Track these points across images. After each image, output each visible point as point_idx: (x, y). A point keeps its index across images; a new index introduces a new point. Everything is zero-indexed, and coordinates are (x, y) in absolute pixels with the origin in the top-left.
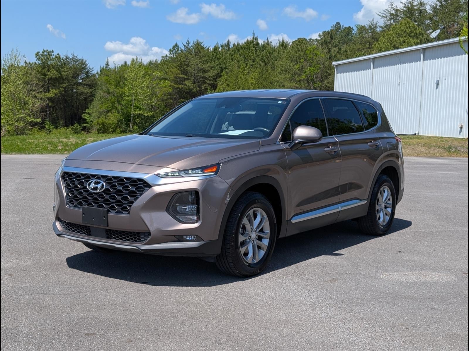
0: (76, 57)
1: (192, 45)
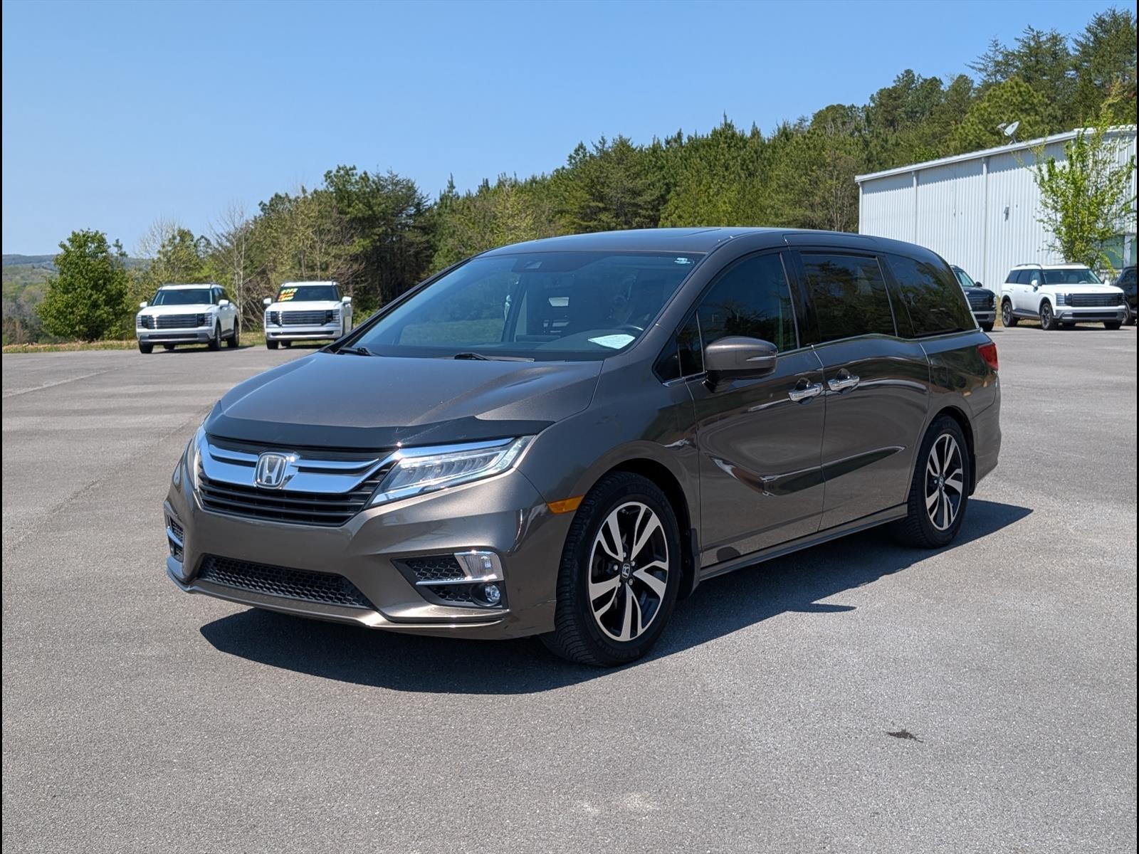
1: (611, 145)
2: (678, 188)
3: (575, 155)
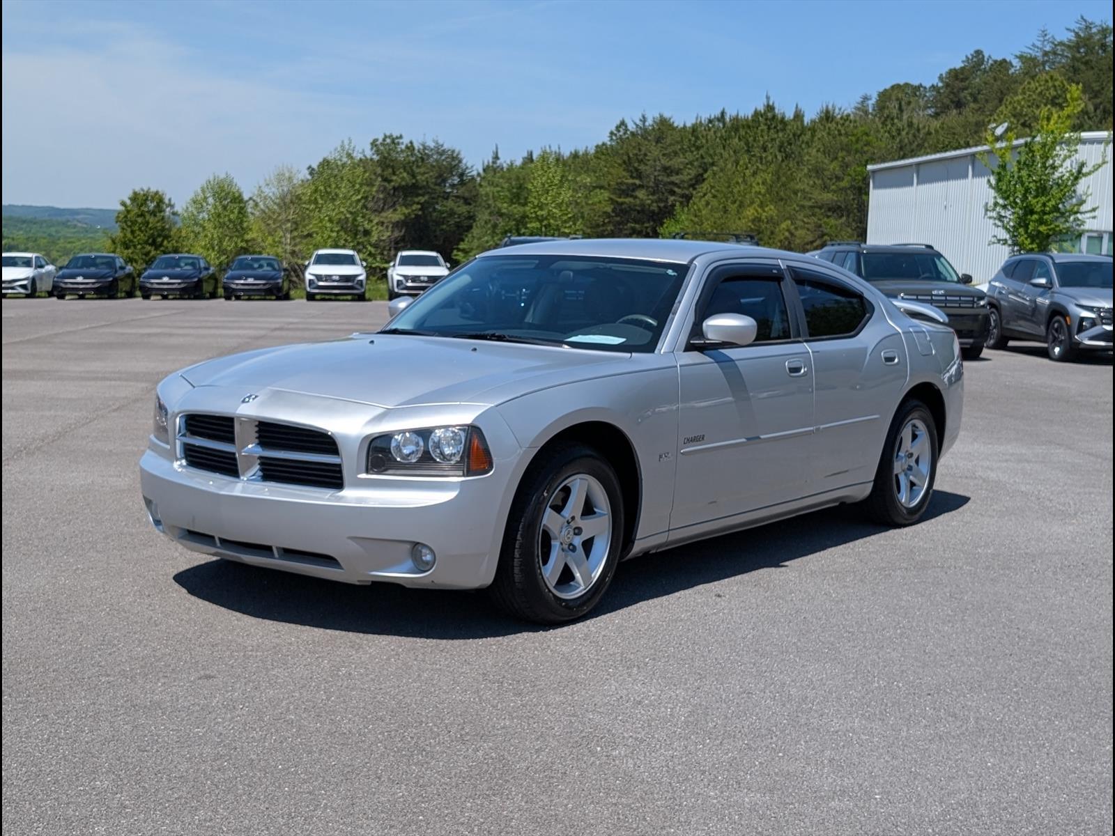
0: (442, 146)
1: (651, 123)
2: (715, 168)
3: (616, 132)
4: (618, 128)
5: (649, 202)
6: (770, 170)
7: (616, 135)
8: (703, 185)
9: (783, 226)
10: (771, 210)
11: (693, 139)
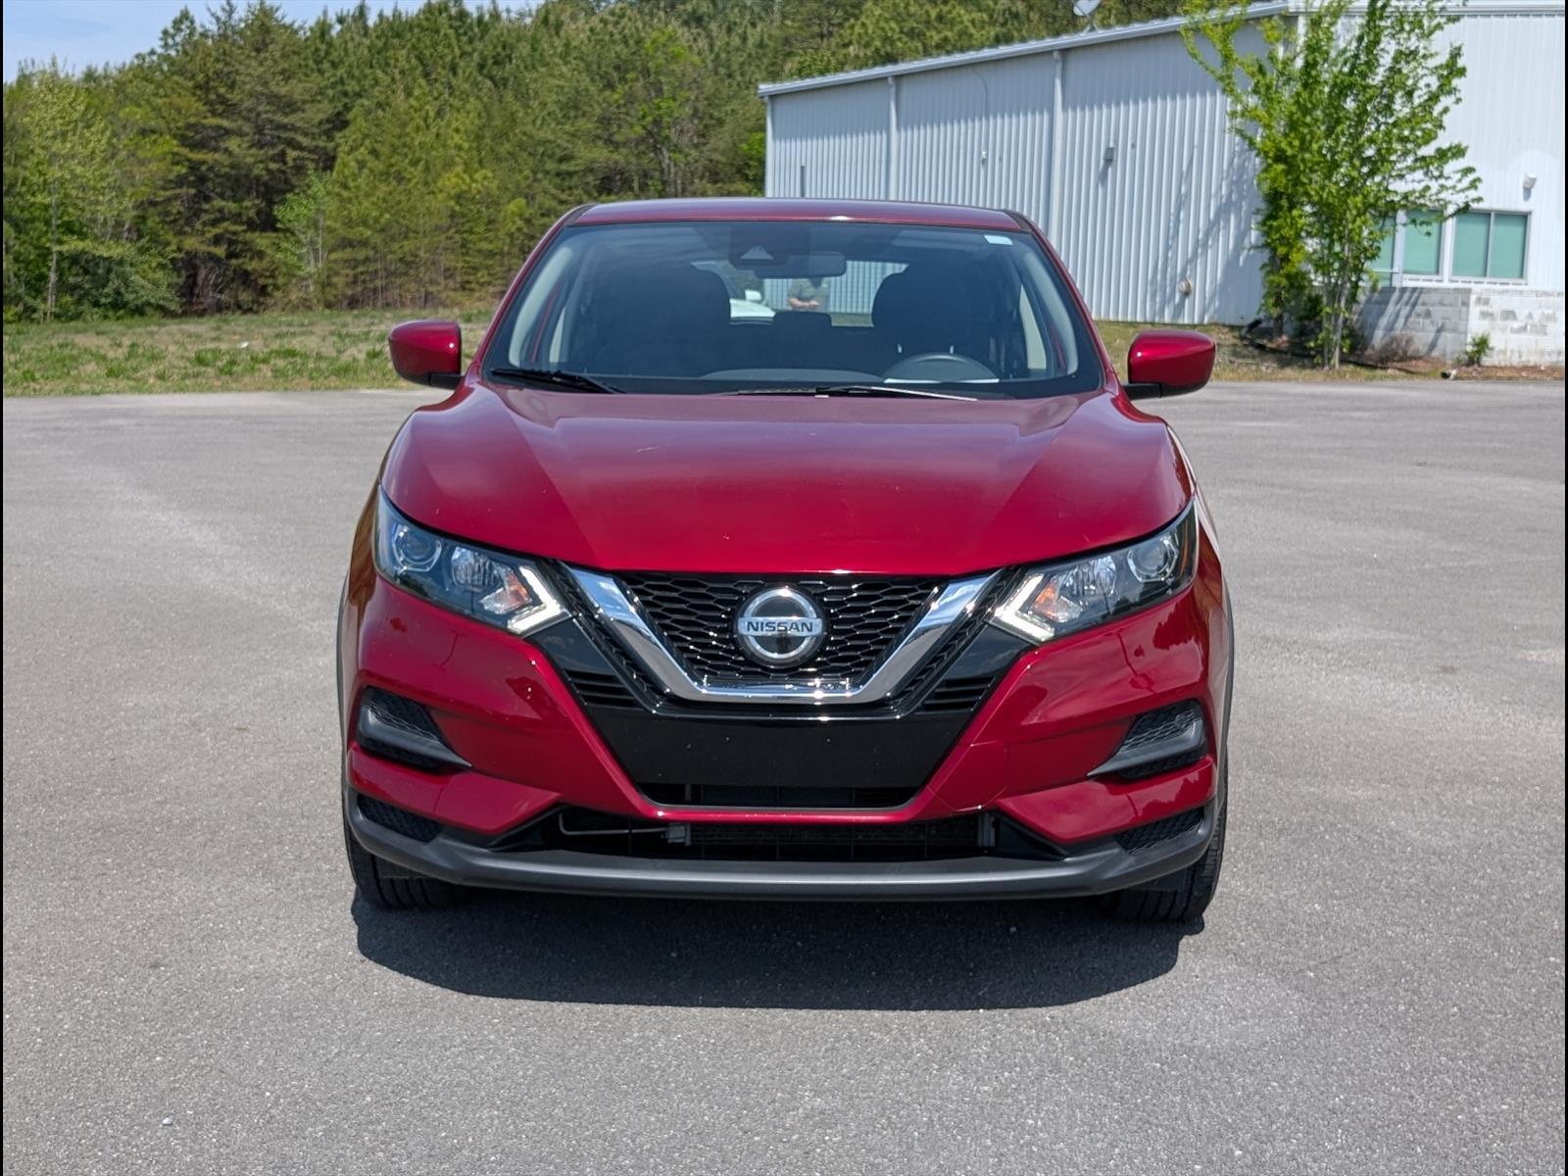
1: (243, 16)
2: (366, 102)
3: (172, 31)
4: (177, 23)
5: (249, 160)
6: (469, 107)
7: (173, 37)
8: (347, 132)
9: (512, 207)
10: (485, 180)
11: (323, 47)
